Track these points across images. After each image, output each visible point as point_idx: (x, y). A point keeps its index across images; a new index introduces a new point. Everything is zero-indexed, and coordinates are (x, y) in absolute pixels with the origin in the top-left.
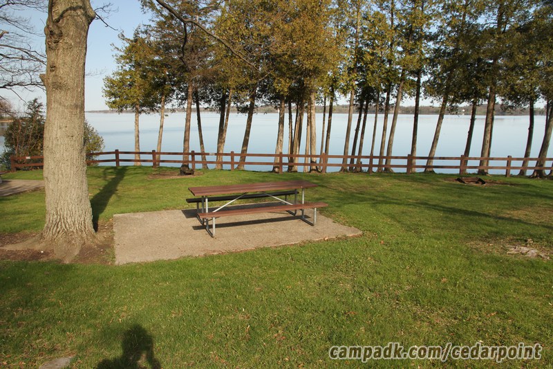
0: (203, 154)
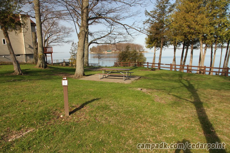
0: (175, 65)
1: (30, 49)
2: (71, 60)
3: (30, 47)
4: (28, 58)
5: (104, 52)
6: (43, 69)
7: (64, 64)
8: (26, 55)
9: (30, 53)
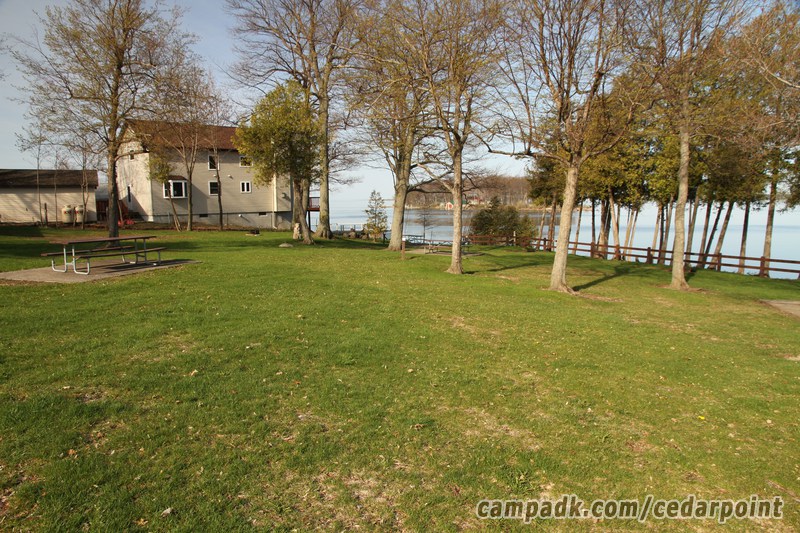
1: (284, 200)
2: (369, 226)
3: (286, 197)
4: (280, 219)
5: (442, 204)
6: (328, 239)
7: (353, 234)
8: (277, 213)
9: (285, 209)
